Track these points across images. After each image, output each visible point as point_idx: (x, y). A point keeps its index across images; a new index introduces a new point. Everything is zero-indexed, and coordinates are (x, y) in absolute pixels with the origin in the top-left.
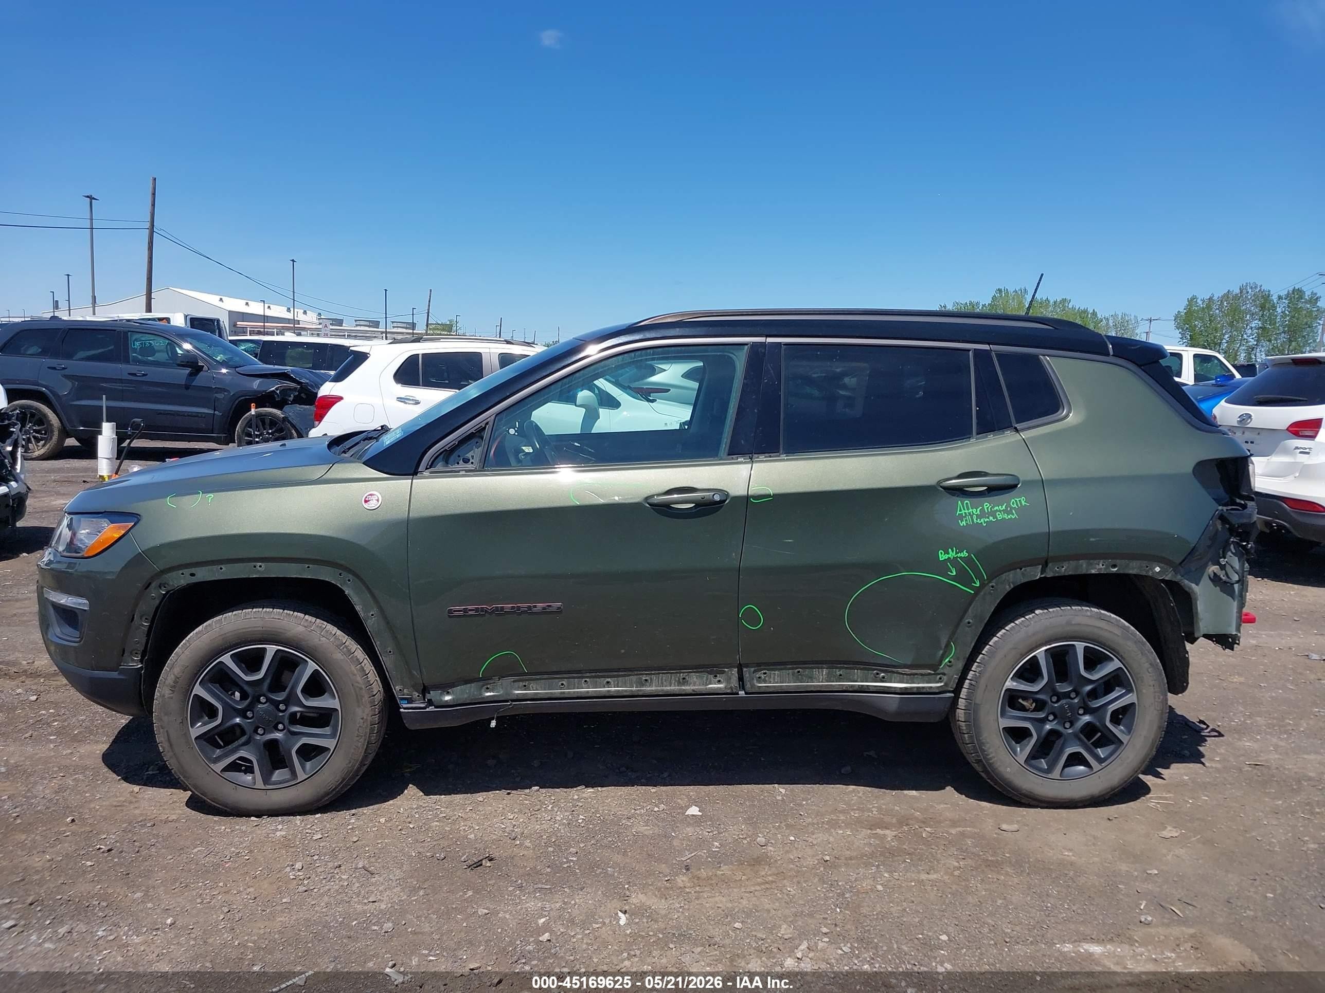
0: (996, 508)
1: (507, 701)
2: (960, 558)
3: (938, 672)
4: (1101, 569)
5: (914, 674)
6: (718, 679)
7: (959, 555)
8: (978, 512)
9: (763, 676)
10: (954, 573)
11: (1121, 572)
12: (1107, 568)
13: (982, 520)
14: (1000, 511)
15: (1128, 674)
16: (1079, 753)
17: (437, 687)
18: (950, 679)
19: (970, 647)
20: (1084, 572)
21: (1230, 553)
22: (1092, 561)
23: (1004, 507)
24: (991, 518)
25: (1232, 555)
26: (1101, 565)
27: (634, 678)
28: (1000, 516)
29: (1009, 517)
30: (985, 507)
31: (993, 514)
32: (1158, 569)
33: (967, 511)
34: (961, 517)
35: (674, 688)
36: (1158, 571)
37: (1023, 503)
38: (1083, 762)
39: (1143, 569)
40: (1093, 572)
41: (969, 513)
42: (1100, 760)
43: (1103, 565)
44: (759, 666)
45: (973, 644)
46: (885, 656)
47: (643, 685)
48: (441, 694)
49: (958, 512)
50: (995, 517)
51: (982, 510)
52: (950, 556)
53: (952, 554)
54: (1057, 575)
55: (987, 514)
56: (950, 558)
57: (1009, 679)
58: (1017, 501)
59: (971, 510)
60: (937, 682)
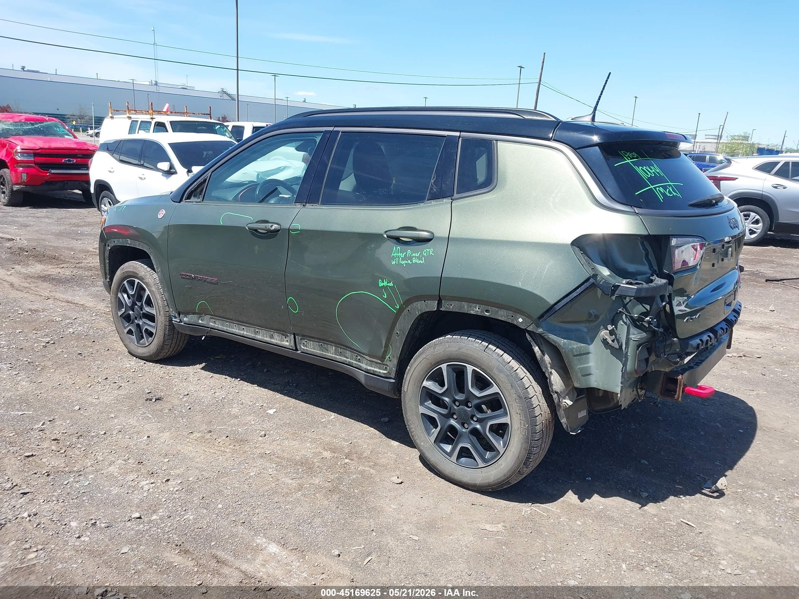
0: (414, 255)
1: (209, 328)
2: (389, 286)
3: (384, 363)
4: (478, 311)
5: (372, 361)
6: (287, 339)
7: (388, 284)
8: (403, 256)
9: (305, 343)
10: (386, 297)
11: (493, 317)
12: (482, 311)
13: (404, 262)
14: (415, 257)
15: (504, 399)
16: (468, 449)
17: (183, 313)
18: (391, 369)
19: (399, 350)
20: (466, 311)
21: (621, 322)
22: (470, 304)
23: (418, 254)
24: (409, 261)
25: (623, 324)
26: (477, 308)
27: (253, 329)
28: (414, 261)
29: (420, 262)
30: (408, 253)
31: (411, 258)
32: (520, 320)
33: (397, 254)
34: (393, 258)
35: (267, 339)
36: (521, 321)
37: (431, 253)
38: (470, 456)
39: (509, 317)
40: (472, 312)
41: (398, 256)
42: (484, 460)
43: (479, 309)
44: (304, 337)
45: (401, 349)
46: (357, 345)
47: (256, 334)
48: (184, 317)
49: (393, 254)
50: (411, 261)
51: (406, 255)
52: (384, 284)
53: (385, 284)
54: (447, 310)
55: (408, 258)
56: (384, 285)
57: (425, 380)
58: (428, 250)
59: (399, 254)
60: (384, 370)
